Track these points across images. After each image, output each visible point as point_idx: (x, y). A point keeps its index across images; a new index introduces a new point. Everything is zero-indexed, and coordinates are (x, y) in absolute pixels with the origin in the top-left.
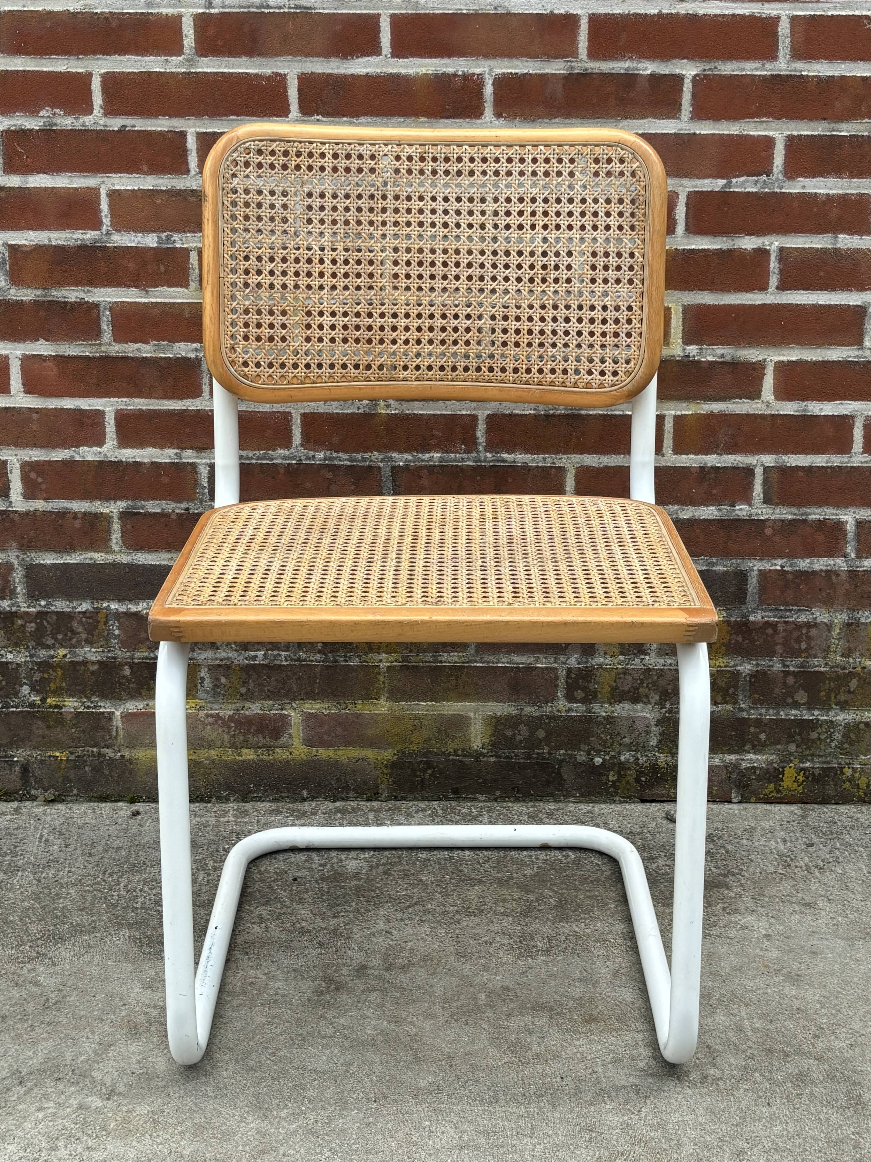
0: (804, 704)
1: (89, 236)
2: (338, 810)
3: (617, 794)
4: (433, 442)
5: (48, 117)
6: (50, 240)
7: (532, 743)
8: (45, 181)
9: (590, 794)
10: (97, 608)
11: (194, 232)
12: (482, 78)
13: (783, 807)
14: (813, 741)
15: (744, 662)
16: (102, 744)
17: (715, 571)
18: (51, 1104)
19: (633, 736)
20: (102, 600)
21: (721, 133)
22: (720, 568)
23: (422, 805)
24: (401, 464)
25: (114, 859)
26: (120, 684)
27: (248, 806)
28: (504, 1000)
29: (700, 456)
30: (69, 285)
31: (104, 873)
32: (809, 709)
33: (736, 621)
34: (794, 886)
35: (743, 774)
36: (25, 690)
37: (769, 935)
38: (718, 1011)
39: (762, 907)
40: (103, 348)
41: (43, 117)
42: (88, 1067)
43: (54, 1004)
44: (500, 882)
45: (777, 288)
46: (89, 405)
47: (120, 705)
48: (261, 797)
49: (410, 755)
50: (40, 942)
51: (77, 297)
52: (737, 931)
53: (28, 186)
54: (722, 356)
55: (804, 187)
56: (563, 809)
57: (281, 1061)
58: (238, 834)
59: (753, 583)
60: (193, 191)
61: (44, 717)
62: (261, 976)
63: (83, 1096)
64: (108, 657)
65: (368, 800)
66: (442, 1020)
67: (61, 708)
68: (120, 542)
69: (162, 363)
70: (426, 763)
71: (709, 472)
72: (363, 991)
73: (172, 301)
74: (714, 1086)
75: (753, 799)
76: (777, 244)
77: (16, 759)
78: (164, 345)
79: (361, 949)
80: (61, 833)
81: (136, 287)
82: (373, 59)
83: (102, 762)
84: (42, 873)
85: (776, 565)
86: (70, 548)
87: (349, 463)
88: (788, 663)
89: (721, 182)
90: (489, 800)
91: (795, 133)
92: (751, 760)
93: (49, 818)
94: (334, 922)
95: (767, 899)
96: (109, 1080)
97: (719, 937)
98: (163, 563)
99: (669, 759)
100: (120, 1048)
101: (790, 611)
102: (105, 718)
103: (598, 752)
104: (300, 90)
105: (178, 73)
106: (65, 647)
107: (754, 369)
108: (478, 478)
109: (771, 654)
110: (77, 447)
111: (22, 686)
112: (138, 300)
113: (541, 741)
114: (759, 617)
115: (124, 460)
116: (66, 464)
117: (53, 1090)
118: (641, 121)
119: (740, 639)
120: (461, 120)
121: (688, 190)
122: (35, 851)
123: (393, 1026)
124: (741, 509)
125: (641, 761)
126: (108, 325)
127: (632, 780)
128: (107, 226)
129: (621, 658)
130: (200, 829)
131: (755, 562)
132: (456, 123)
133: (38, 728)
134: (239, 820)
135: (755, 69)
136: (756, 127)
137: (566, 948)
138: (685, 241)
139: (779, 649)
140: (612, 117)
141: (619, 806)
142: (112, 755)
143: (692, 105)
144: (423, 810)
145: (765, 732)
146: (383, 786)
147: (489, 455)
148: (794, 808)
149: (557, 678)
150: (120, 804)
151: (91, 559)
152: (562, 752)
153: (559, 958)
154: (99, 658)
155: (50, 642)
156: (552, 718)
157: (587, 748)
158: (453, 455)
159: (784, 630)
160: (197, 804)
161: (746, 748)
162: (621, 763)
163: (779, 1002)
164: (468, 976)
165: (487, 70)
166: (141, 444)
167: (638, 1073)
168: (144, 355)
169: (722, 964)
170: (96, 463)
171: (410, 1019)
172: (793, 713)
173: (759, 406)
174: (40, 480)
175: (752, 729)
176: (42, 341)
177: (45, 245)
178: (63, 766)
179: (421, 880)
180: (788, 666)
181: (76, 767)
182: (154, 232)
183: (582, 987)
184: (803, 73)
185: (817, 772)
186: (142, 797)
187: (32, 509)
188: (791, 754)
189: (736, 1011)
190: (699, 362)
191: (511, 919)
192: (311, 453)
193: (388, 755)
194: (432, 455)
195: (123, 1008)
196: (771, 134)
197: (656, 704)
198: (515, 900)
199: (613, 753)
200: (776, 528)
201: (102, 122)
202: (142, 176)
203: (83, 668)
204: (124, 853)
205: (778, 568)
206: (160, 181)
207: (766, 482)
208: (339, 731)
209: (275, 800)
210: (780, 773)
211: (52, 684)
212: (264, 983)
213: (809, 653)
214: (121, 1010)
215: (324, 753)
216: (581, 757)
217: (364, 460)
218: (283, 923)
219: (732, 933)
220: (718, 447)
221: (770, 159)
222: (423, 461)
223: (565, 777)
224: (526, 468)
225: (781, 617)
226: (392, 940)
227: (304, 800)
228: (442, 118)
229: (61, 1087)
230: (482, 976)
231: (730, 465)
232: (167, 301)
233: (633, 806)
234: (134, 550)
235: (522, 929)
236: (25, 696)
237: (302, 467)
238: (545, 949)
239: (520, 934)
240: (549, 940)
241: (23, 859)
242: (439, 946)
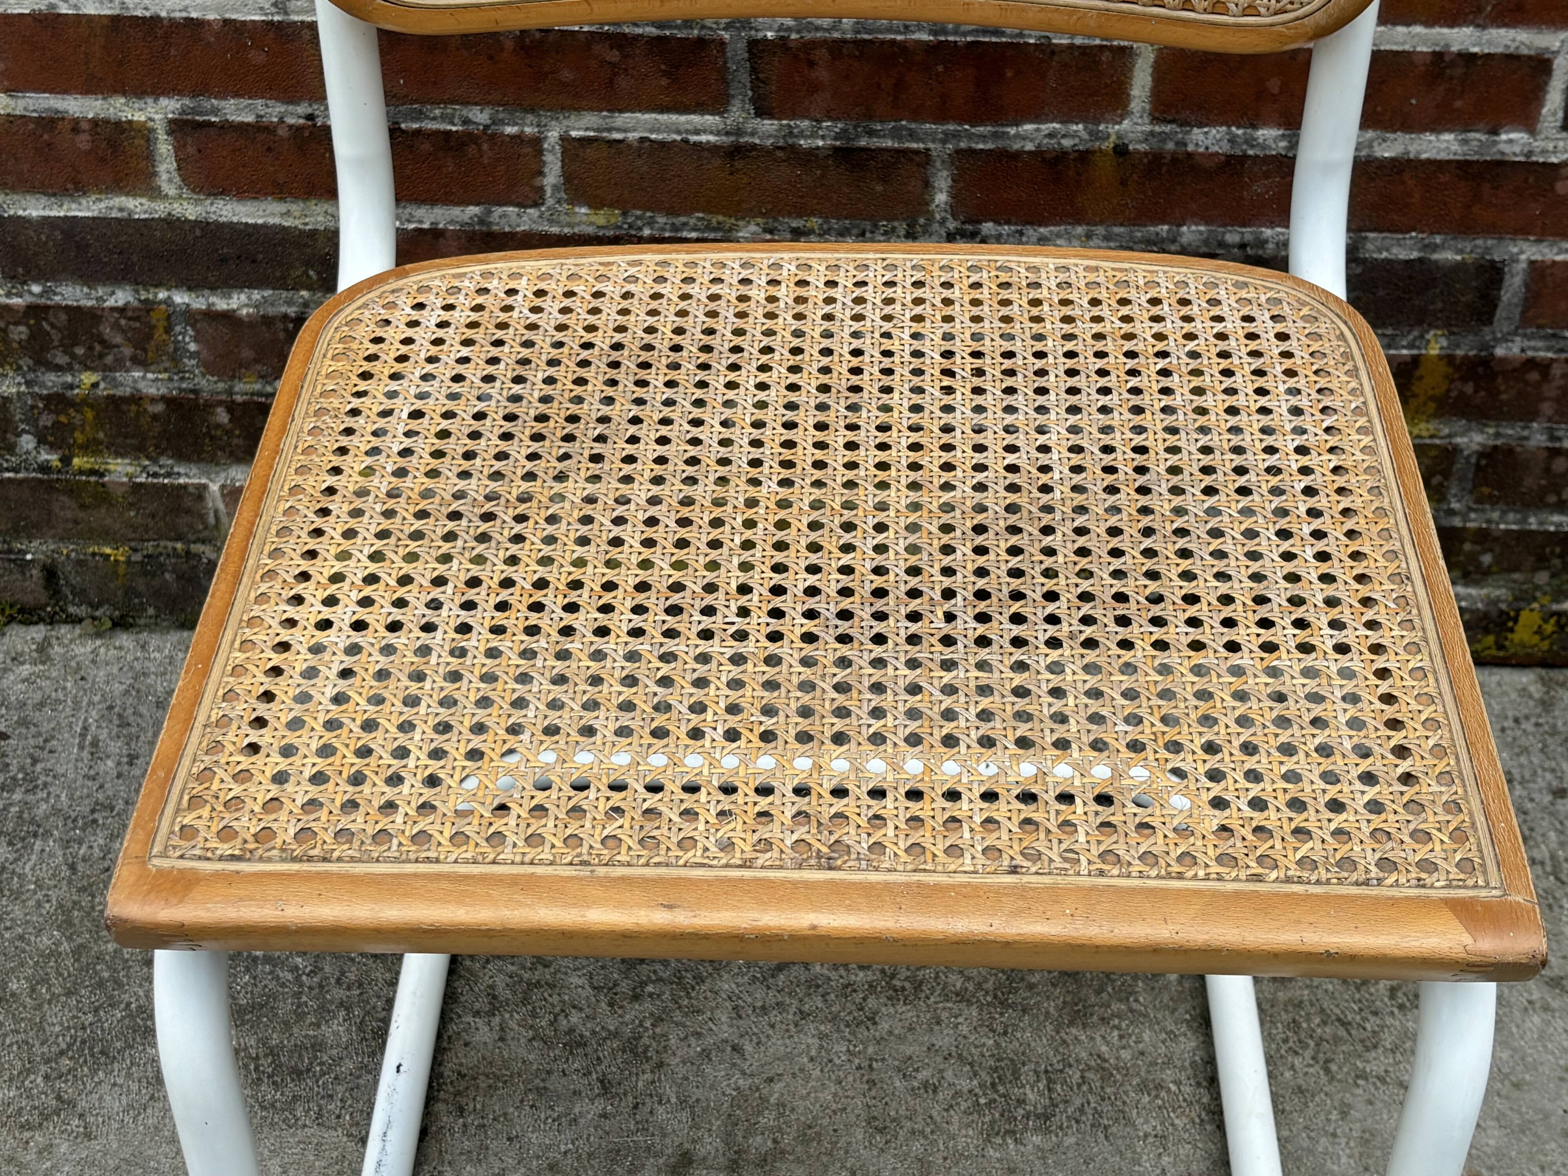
10: (147, 300)
15: (1469, 430)
16: (191, 537)
17: (1436, 262)
20: (156, 286)
22: (1447, 256)
24: (770, 35)
26: (212, 438)
29: (1437, 30)
33: (1466, 357)
36: (27, 442)
47: (217, 473)
59: (1513, 286)
61: (73, 490)
64: (181, 390)
67: (102, 475)
68: (177, 179)
71: (1452, 64)
77: (29, 557)
83: (194, 567)
86: (74, 187)
88: (1561, 434)
93: (102, 675)
102: (190, 494)
106: (93, 369)
108: (940, 68)
109: (1528, 416)
111: (19, 435)
114: (1516, 350)
115: (163, 14)
116: (40, 21)
119: (1469, 388)
122: (71, 775)
124: (1510, 141)
131: (1525, 245)
133: (63, 508)
142: (211, 557)
145: (1491, 550)
148: (1526, 678)
151: (121, 210)
154: (163, 391)
155: (61, 359)
159: (1564, 376)
170: (105, 21)
172: (1556, 520)
175: (1467, 546)
178: (122, 570)
180: (1559, 439)
181: (146, 574)
188: (1537, 587)
203: (133, 408)
210: (1509, 618)
211: (77, 434)
217: (687, 25)
220: (1479, 10)
222: (818, 29)
225: (1562, 351)
231: (1500, 50)
234: (209, 195)
235: (997, 1044)
236: (28, 452)
237: (551, 38)
238: (1040, 1110)
239: (992, 1063)
240: (1050, 1081)
241: (46, 800)
242: (835, 1095)
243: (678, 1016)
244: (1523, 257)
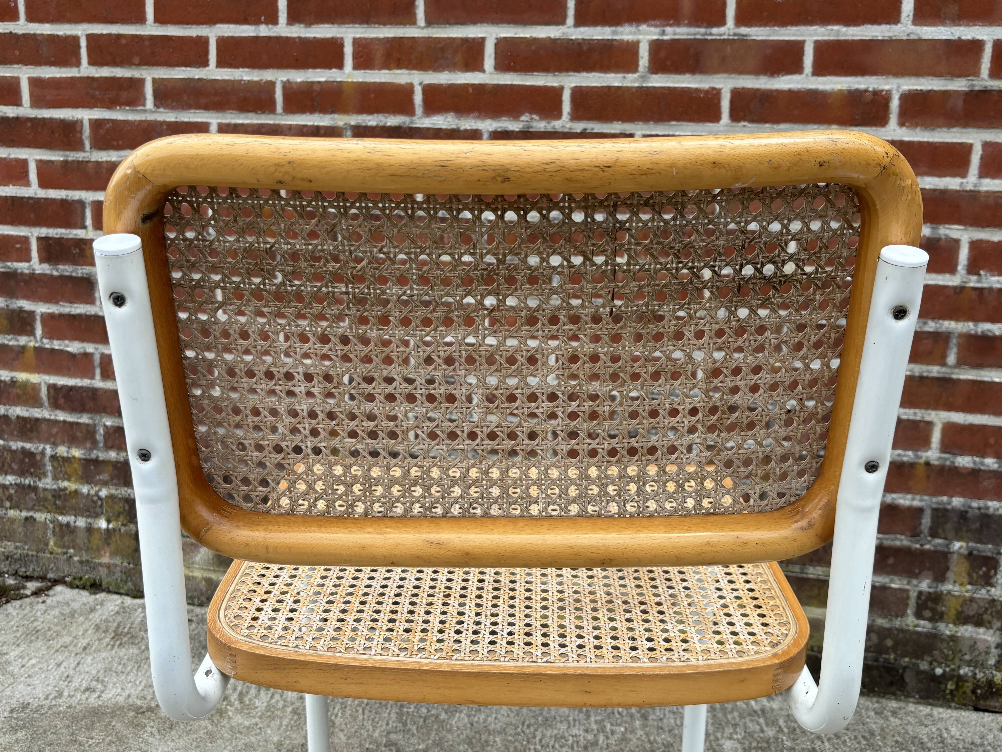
3: (953, 700)
5: (527, 121)
7: (880, 649)
9: (929, 698)
12: (890, 94)
19: (974, 654)
41: (523, 121)
56: (904, 708)
82: (796, 77)
103: (940, 665)
104: (731, 102)
105: (633, 87)
113: (888, 648)
120: (868, 128)
125: (978, 676)
127: (968, 691)
129: (969, 587)
141: (955, 712)
149: (908, 598)
152: (907, 659)
156: (901, 630)
157: (929, 659)
162: (959, 676)
165: (895, 86)
197: (997, 629)
199: (953, 667)
216: (924, 666)
223: (907, 680)
228: (851, 126)
233: (968, 713)
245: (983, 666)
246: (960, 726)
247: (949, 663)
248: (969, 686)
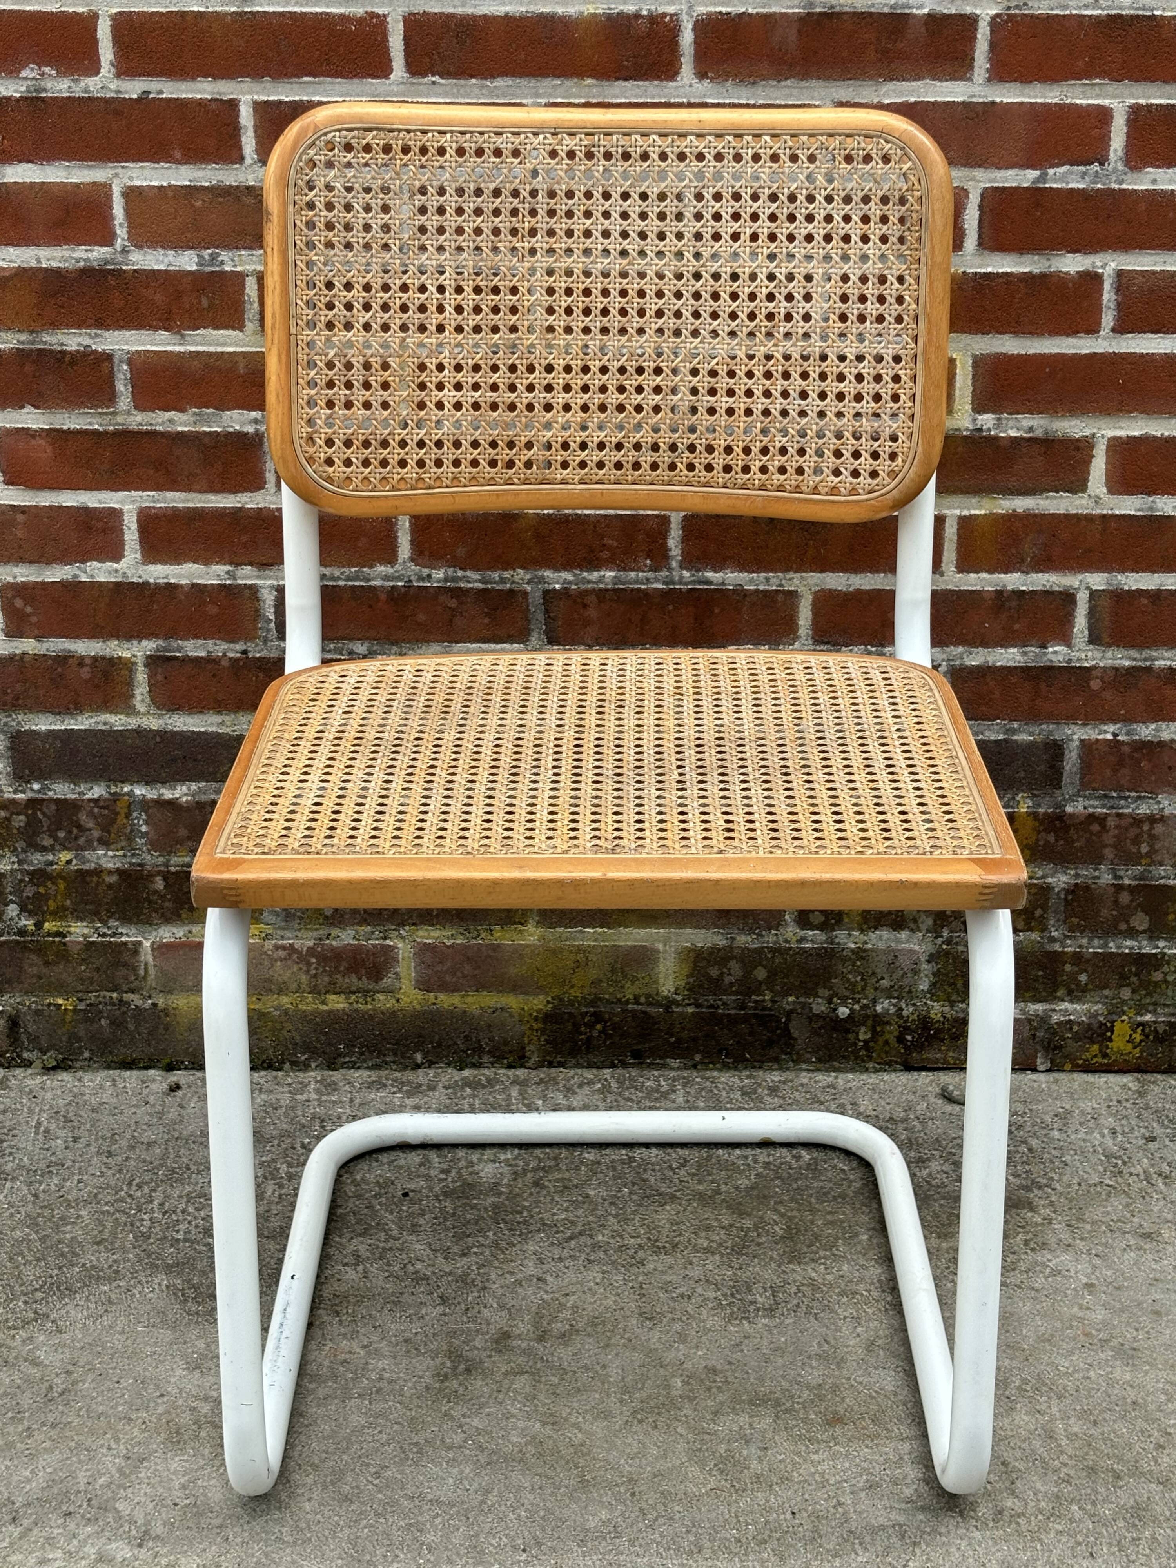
0: (1144, 932)
1: (96, 254)
2: (467, 1083)
3: (870, 1058)
4: (605, 555)
5: (34, 78)
6: (39, 261)
7: (748, 987)
8: (30, 173)
9: (831, 1058)
10: (115, 793)
11: (251, 248)
12: (677, 20)
13: (1112, 1078)
14: (1157, 984)
15: (1056, 872)
16: (125, 988)
17: (1016, 741)
18: (59, 1554)
19: (895, 977)
20: (123, 782)
21: (1033, 101)
22: (1023, 737)
23: (589, 1074)
24: (557, 586)
25: (144, 1161)
26: (150, 902)
27: (336, 1076)
28: (709, 1389)
29: (996, 576)
30: (68, 326)
31: (130, 1184)
32: (1151, 938)
33: (1046, 814)
34: (1128, 1205)
35: (1052, 1031)
36: (12, 910)
37: (1092, 1285)
38: (1018, 1406)
39: (1082, 1239)
40: (120, 419)
41: (26, 79)
42: (110, 1495)
43: (61, 1395)
44: (704, 1199)
45: (1113, 330)
46: (100, 502)
47: (150, 932)
48: (355, 1063)
49: (571, 1003)
50: (39, 1295)
51: (79, 345)
52: (1046, 1278)
53: (5, 181)
54: (1031, 429)
55: (1154, 181)
56: (792, 1081)
57: (388, 1486)
58: (323, 1121)
59: (1072, 758)
60: (248, 188)
61: (41, 949)
62: (358, 1350)
63: (103, 1540)
64: (131, 864)
65: (510, 1066)
66: (619, 1421)
67: (65, 936)
68: (148, 700)
69: (206, 440)
70: (594, 1014)
71: (1009, 599)
72: (506, 1374)
73: (219, 349)
74: (1013, 1525)
75: (1068, 1066)
76: (1113, 265)
78: (208, 414)
79: (502, 1307)
80: (67, 1120)
81: (166, 330)
83: (124, 1013)
84: (40, 1183)
85: (1106, 732)
86: (74, 707)
87: (479, 586)
88: (1122, 873)
89: (1033, 174)
90: (685, 1068)
91: (1143, 102)
92: (1066, 1010)
93: (49, 1095)
94: (463, 1262)
95: (1088, 1227)
96: (142, 1515)
97: (1019, 1287)
98: (210, 729)
99: (947, 1009)
100: (156, 1464)
101: (1126, 798)
102: (128, 950)
103: (844, 1002)
104: (407, 40)
105: (226, 14)
106: (68, 849)
107: (1078, 449)
108: (671, 607)
109: (1096, 859)
110: (83, 562)
111: (7, 905)
112: (169, 348)
113: (761, 983)
114: (1081, 808)
115: (151, 581)
116: (66, 587)
117: (61, 1530)
118: (914, 84)
119: (1052, 838)
120: (647, 83)
121: (983, 185)
122: (30, 1148)
123: (548, 1430)
124: (1055, 652)
125: (905, 1013)
126: (125, 385)
127: (892, 1040)
128: (123, 239)
130: (267, 1113)
131: (1076, 728)
132: (638, 86)
133: (31, 965)
134: (324, 1098)
135: (1085, 5)
136: (1083, 92)
137: (798, 1306)
138: (978, 260)
139: (1109, 853)
140: (871, 78)
141: (873, 1076)
142: (139, 1003)
143: (990, 60)
144: (590, 1083)
145: (1086, 971)
146: (532, 1047)
147: (686, 574)
148: (1126, 1079)
150: (152, 1072)
151: (105, 724)
152: (791, 999)
153: (787, 1321)
154: (119, 865)
155: (47, 842)
156: (776, 951)
157: (827, 993)
158: (633, 574)
159: (1117, 827)
160: (263, 1073)
161: (1058, 994)
162: (876, 1016)
163: (1106, 1392)
164: (656, 1350)
165: (684, 7)
166: (176, 558)
167: (903, 1506)
168: (180, 429)
169: (1024, 1332)
170: (111, 586)
171: (573, 1420)
172: (1129, 945)
173: (1084, 502)
174: (29, 610)
175: (1068, 968)
176: (29, 409)
177: (31, 268)
178: (68, 1018)
179: (588, 1196)
180: (1121, 878)
181: (87, 1020)
182: (192, 248)
183: (822, 1367)
184: (1156, 13)
185: (1161, 1028)
186: (183, 1062)
187: (17, 652)
188: (1124, 1002)
189: (1043, 1407)
190: (996, 438)
191: (717, 1258)
192: (426, 571)
193: (539, 1003)
194: (602, 573)
195: (159, 1401)
196: (1106, 102)
197: (928, 931)
198: (723, 1228)
199: (865, 1001)
200: (1106, 679)
201: (112, 86)
202: (174, 166)
203: (95, 879)
204: (158, 1151)
205: (1109, 737)
206: (201, 174)
207: (1092, 613)
208: (468, 969)
209: (376, 1067)
210: (1108, 1029)
211: (51, 902)
212: (363, 1361)
213: (1152, 858)
214: (157, 1404)
215: (445, 1001)
216: (819, 1006)
217: (503, 580)
218: (388, 1264)
219: (1039, 1282)
220: (1023, 561)
221: (1104, 140)
222: (589, 582)
223: (796, 1034)
224: (740, 592)
225: (1113, 807)
226: (547, 1292)
227: (417, 1066)
228: (618, 79)
229: (72, 1526)
230: (678, 1350)
231: (1039, 588)
232: (212, 349)
233: (893, 1075)
234: (168, 711)
235: (735, 1274)
236: (12, 919)
237: (412, 591)
238: (767, 1306)
239: (731, 1283)
240: (774, 1291)
241: (13, 1161)
242: (615, 1302)
243: (496, 1264)
244: (1075, 737)
245: (911, 994)
246: (876, 1096)
247: (857, 996)
248: (892, 1030)
